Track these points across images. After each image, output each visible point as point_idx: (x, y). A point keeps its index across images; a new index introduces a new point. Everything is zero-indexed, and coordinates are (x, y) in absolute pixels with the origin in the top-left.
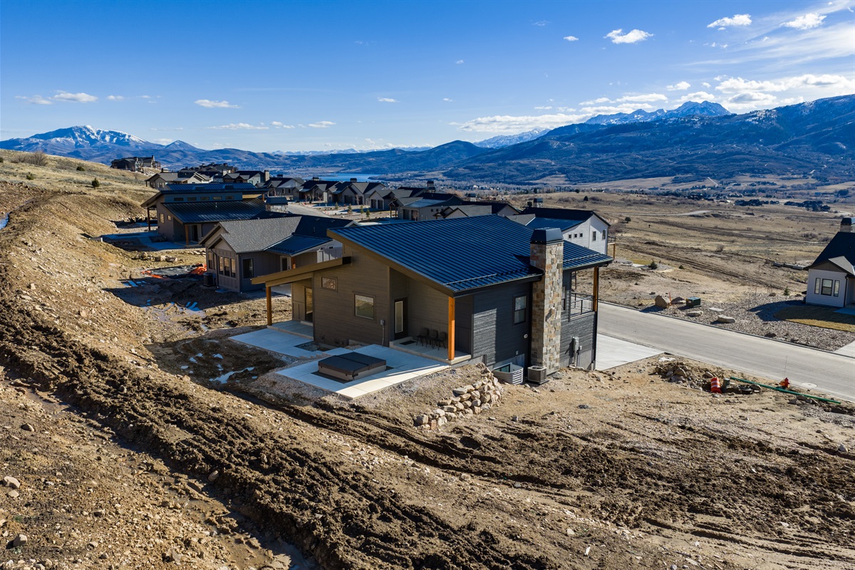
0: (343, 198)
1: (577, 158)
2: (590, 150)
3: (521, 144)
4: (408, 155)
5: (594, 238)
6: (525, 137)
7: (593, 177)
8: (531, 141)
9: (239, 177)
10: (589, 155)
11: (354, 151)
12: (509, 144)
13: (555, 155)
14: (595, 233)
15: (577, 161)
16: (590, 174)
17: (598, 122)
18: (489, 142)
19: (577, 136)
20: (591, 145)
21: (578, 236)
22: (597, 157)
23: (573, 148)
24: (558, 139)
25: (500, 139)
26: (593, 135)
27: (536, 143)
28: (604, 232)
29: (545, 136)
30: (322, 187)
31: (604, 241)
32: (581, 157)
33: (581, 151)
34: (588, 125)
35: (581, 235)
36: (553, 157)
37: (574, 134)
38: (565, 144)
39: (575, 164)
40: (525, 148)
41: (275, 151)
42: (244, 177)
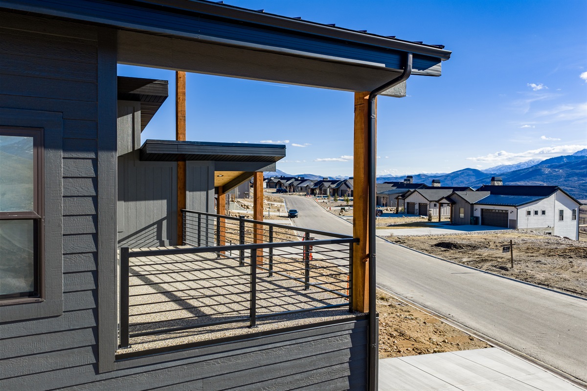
0: (340, 192)
1: (565, 181)
2: (577, 174)
3: (519, 170)
4: (430, 178)
5: (562, 217)
6: (522, 166)
7: (579, 195)
8: (526, 169)
9: (279, 181)
10: (576, 178)
11: (391, 175)
12: (509, 171)
13: (546, 179)
14: (561, 212)
15: (566, 183)
16: (577, 193)
17: (583, 154)
18: (493, 169)
19: (565, 165)
20: (578, 171)
21: (540, 213)
22: (583, 180)
23: (562, 173)
24: (549, 167)
25: (502, 167)
26: (580, 164)
27: (531, 170)
28: (574, 211)
29: (538, 165)
30: (326, 184)
31: (575, 222)
32: (569, 180)
33: (569, 176)
34: (575, 157)
35: (544, 213)
36: (545, 180)
37: (562, 163)
38: (555, 170)
39: (564, 185)
40: (521, 173)
41: (337, 176)
42: (282, 181)
